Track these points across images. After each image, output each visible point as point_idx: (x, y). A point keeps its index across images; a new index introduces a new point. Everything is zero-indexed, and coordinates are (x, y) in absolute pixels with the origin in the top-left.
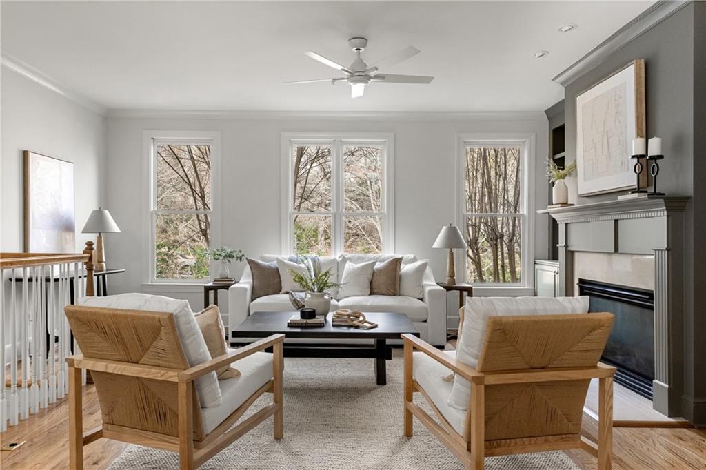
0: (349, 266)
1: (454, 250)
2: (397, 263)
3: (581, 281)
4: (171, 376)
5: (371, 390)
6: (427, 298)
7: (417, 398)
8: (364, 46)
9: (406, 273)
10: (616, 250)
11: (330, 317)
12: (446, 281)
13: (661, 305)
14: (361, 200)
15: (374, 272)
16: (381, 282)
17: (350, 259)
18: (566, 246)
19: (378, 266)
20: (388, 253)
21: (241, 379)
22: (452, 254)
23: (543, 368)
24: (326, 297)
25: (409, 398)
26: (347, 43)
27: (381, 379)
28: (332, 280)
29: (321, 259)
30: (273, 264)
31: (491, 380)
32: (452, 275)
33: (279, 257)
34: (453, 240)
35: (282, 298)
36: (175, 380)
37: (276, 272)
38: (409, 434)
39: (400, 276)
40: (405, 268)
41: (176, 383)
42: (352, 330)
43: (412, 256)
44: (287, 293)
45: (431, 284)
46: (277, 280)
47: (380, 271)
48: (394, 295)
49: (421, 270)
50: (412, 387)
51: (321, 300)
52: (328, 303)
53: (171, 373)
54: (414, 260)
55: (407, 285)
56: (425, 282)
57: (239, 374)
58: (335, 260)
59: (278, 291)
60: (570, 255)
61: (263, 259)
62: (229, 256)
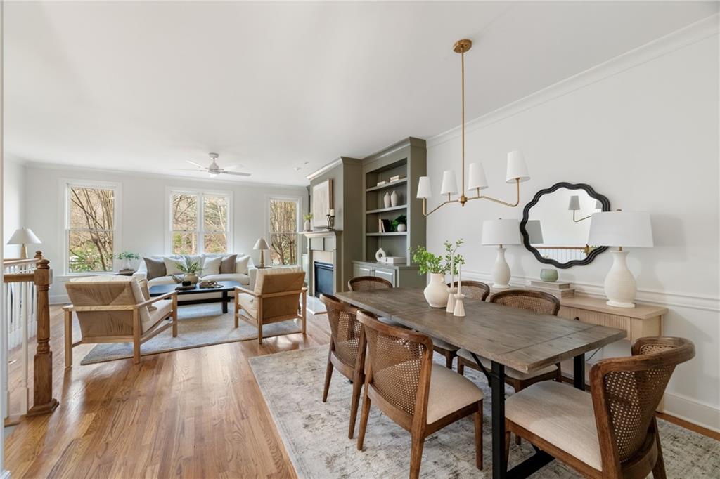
0: (207, 260)
1: (264, 251)
2: (234, 257)
3: (315, 262)
4: (130, 307)
5: (220, 315)
6: (249, 274)
7: (240, 311)
8: (217, 157)
9: (239, 263)
10: (324, 250)
11: (198, 285)
12: (260, 265)
13: (335, 269)
14: (214, 219)
15: (222, 262)
16: (225, 267)
17: (208, 256)
18: (310, 248)
19: (224, 259)
20: (230, 252)
21: (158, 311)
22: (262, 252)
23: (283, 291)
24: (196, 275)
25: (237, 312)
26: (208, 155)
27: (225, 310)
28: (198, 267)
29: (191, 256)
30: (161, 260)
31: (265, 296)
32: (262, 262)
33: (165, 256)
34: (263, 245)
35: (168, 278)
36: (132, 309)
37: (163, 264)
38: (237, 326)
39: (236, 264)
40: (238, 260)
41: (132, 311)
42: (210, 289)
43: (242, 254)
44: (171, 275)
45: (251, 267)
46: (164, 269)
47: (225, 261)
48: (233, 273)
49: (246, 261)
50: (238, 307)
51: (193, 277)
52: (197, 278)
53: (129, 306)
54: (244, 255)
55: (239, 268)
56: (249, 266)
57: (156, 308)
58: (199, 257)
59: (165, 274)
60: (311, 252)
61: (153, 257)
62: (129, 256)
